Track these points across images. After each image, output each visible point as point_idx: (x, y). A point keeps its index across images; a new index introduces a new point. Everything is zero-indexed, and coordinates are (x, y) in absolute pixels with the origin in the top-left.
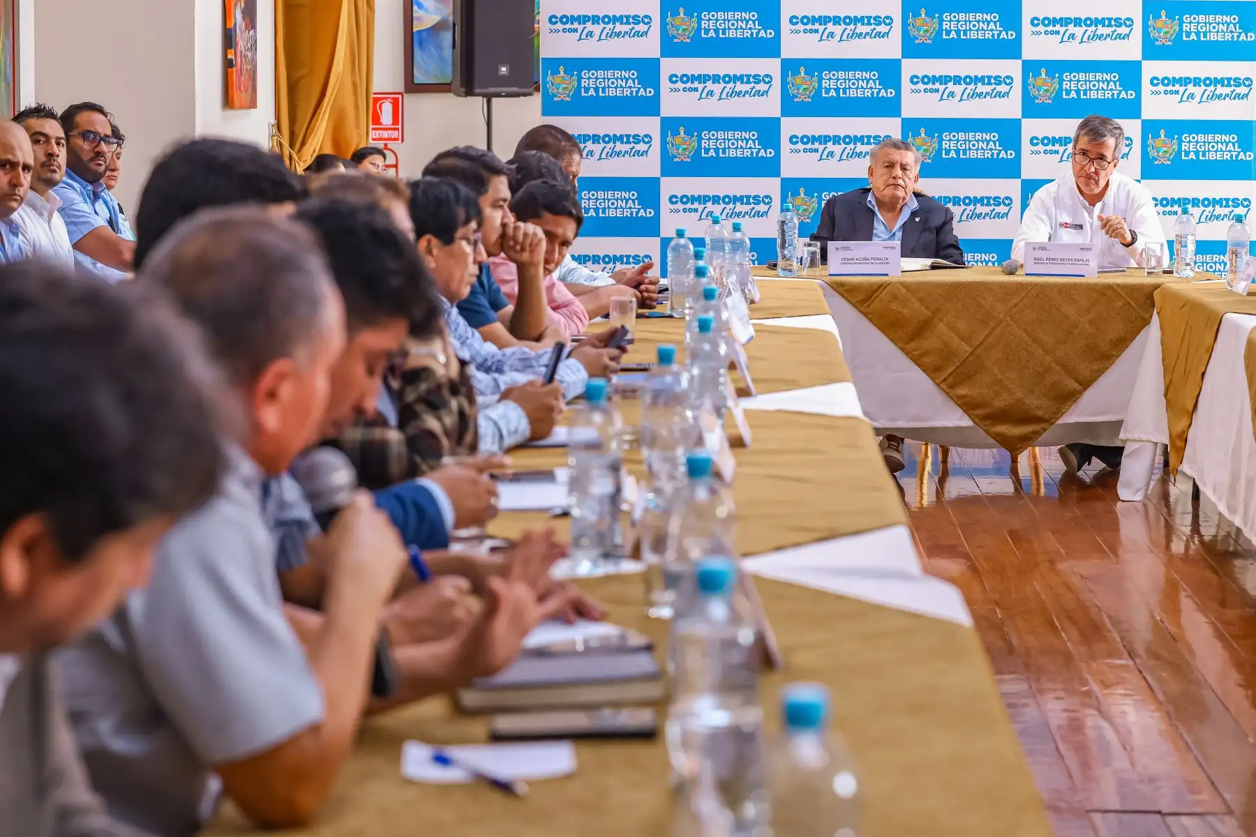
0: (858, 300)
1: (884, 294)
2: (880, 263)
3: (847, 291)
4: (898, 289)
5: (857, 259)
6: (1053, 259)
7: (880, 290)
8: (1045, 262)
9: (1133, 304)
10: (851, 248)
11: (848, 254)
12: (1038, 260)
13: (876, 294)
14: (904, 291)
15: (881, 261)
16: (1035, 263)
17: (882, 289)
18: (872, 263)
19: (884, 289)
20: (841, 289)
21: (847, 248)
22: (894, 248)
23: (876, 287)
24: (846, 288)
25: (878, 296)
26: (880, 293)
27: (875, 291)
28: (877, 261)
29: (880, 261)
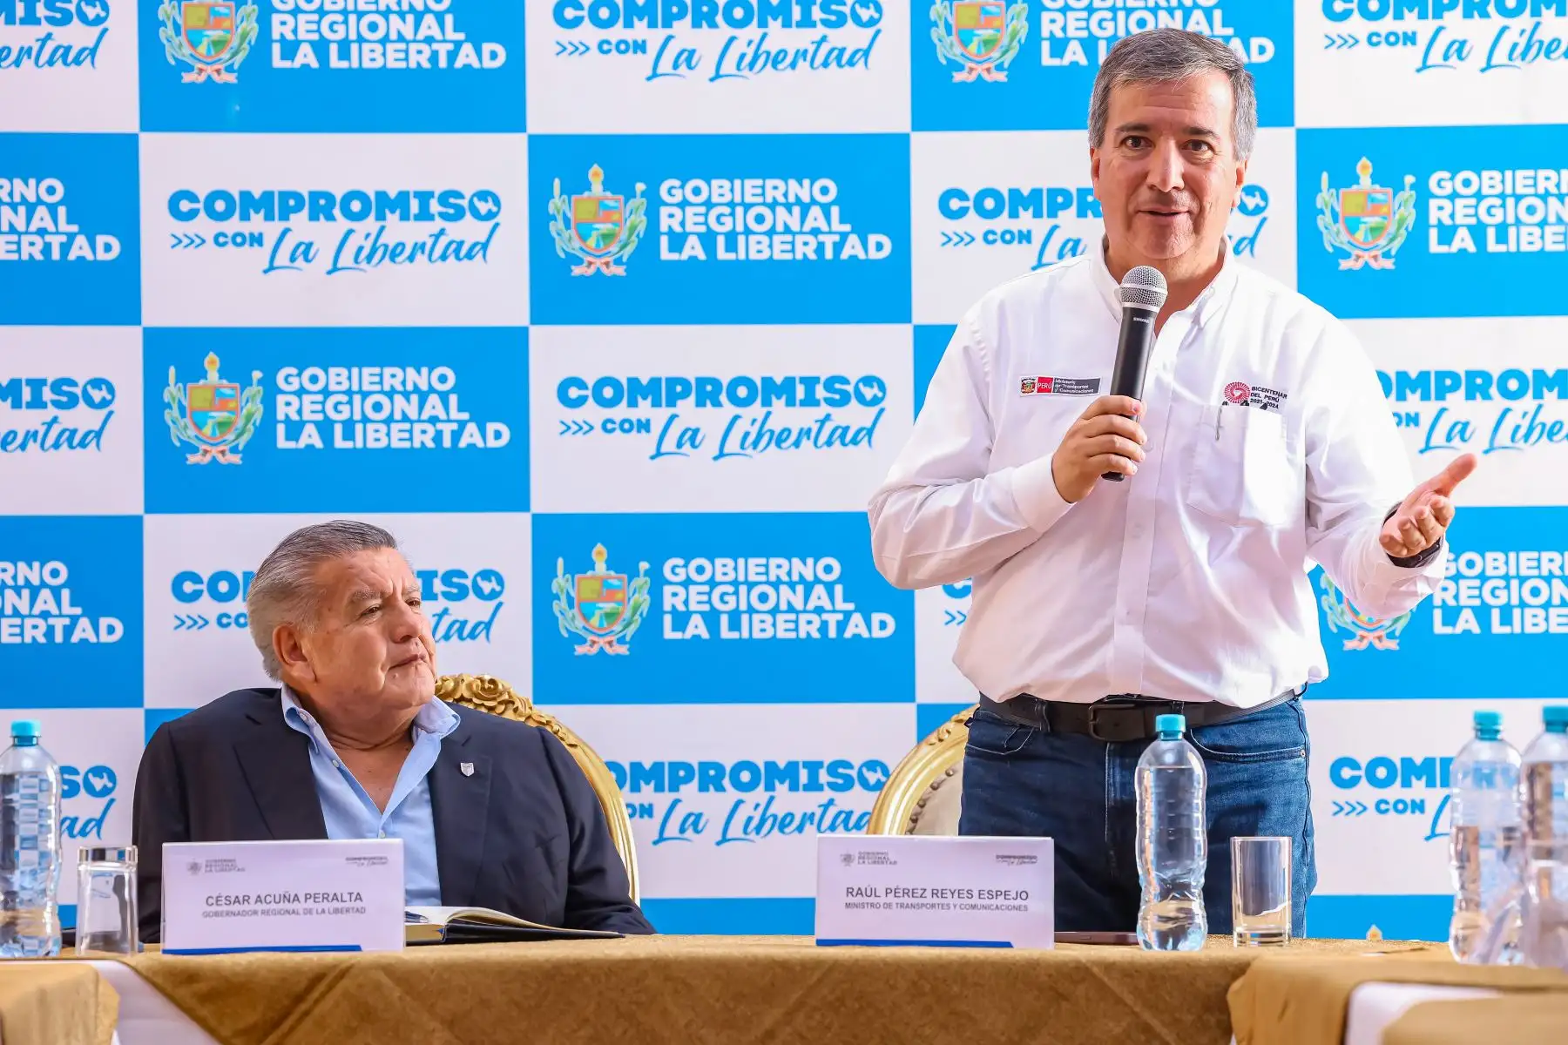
0: (241, 1025)
1: (330, 1005)
2: (337, 911)
3: (205, 998)
4: (378, 987)
5: (259, 899)
6: (906, 892)
7: (315, 994)
8: (882, 900)
9: (1163, 1031)
10: (239, 864)
11: (232, 884)
12: (858, 896)
13: (303, 1007)
14: (397, 993)
15: (339, 905)
16: (848, 905)
17: (322, 987)
18: (309, 912)
19: (330, 988)
20: (183, 992)
21: (227, 865)
22: (382, 860)
23: (304, 984)
24: (201, 987)
25: (307, 1013)
26: (317, 1002)
27: (299, 998)
28: (326, 905)
29: (336, 904)
